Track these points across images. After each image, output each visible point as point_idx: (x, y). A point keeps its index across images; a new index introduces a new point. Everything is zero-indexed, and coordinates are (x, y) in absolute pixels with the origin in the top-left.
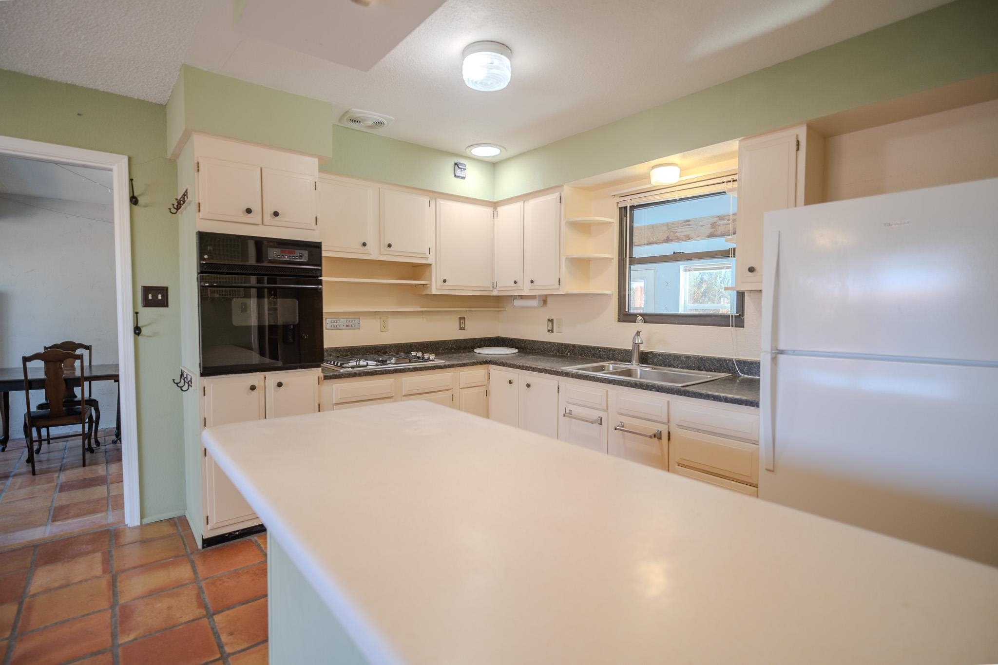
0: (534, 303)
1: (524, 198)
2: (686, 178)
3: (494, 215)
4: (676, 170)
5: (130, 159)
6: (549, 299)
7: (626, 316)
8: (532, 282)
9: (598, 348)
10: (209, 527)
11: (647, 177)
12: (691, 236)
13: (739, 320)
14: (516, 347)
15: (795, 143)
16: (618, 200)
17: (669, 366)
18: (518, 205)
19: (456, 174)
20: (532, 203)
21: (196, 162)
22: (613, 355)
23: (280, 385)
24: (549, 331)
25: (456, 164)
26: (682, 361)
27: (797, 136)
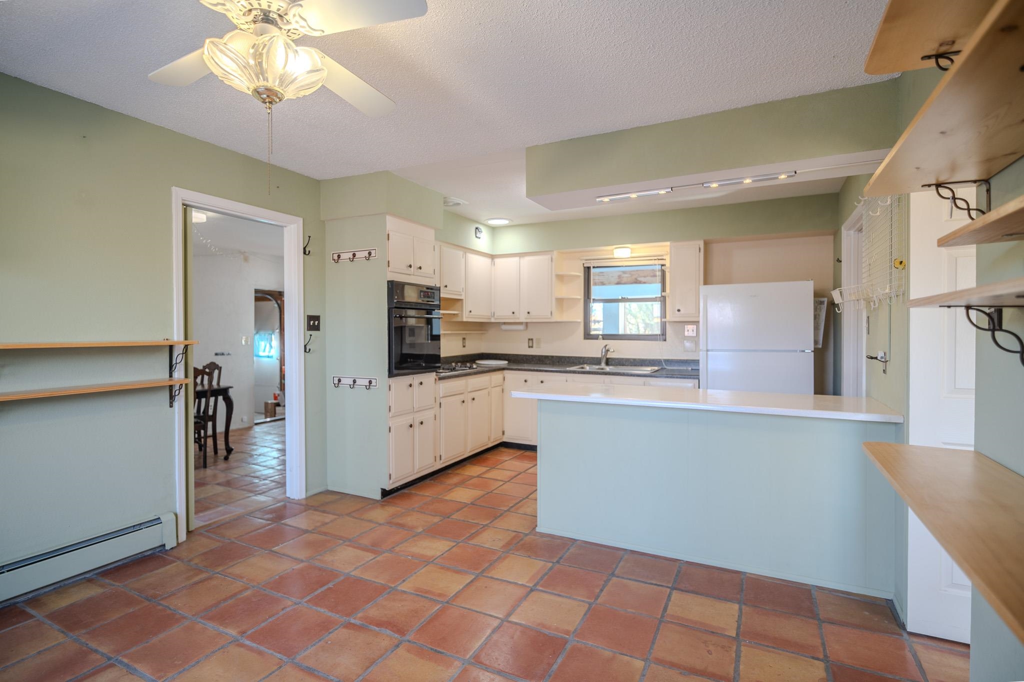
0: (521, 327)
1: (521, 255)
2: (634, 255)
3: (493, 264)
4: (629, 250)
5: (303, 219)
6: (529, 325)
7: (588, 336)
8: (529, 313)
9: (572, 357)
10: (391, 482)
11: (612, 252)
12: (604, 283)
13: (663, 336)
14: (505, 360)
15: (698, 249)
16: (584, 262)
17: (623, 365)
18: (516, 259)
19: (477, 236)
20: (527, 259)
21: (387, 233)
22: (583, 361)
23: (421, 383)
24: (529, 347)
25: (477, 228)
26: (631, 362)
27: (699, 245)
